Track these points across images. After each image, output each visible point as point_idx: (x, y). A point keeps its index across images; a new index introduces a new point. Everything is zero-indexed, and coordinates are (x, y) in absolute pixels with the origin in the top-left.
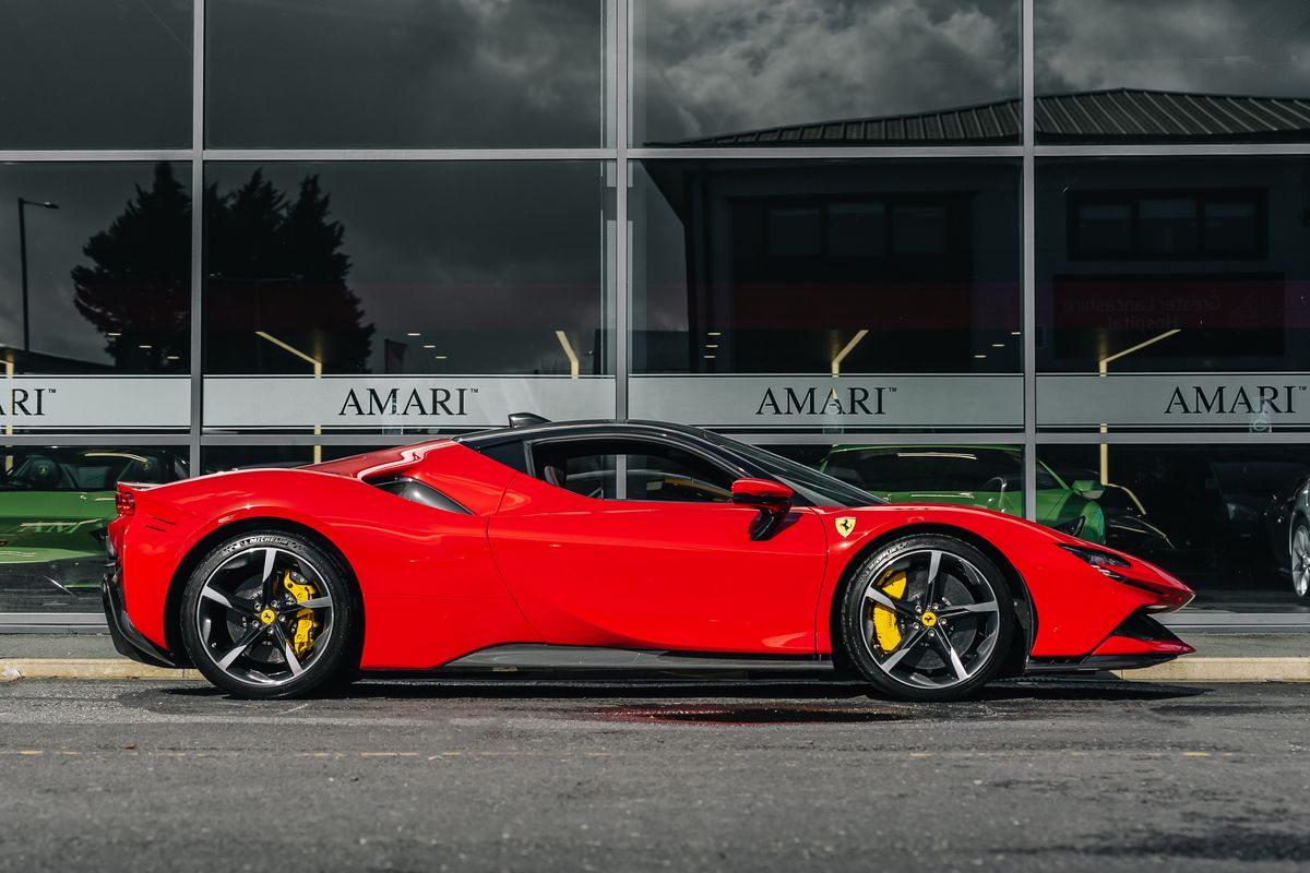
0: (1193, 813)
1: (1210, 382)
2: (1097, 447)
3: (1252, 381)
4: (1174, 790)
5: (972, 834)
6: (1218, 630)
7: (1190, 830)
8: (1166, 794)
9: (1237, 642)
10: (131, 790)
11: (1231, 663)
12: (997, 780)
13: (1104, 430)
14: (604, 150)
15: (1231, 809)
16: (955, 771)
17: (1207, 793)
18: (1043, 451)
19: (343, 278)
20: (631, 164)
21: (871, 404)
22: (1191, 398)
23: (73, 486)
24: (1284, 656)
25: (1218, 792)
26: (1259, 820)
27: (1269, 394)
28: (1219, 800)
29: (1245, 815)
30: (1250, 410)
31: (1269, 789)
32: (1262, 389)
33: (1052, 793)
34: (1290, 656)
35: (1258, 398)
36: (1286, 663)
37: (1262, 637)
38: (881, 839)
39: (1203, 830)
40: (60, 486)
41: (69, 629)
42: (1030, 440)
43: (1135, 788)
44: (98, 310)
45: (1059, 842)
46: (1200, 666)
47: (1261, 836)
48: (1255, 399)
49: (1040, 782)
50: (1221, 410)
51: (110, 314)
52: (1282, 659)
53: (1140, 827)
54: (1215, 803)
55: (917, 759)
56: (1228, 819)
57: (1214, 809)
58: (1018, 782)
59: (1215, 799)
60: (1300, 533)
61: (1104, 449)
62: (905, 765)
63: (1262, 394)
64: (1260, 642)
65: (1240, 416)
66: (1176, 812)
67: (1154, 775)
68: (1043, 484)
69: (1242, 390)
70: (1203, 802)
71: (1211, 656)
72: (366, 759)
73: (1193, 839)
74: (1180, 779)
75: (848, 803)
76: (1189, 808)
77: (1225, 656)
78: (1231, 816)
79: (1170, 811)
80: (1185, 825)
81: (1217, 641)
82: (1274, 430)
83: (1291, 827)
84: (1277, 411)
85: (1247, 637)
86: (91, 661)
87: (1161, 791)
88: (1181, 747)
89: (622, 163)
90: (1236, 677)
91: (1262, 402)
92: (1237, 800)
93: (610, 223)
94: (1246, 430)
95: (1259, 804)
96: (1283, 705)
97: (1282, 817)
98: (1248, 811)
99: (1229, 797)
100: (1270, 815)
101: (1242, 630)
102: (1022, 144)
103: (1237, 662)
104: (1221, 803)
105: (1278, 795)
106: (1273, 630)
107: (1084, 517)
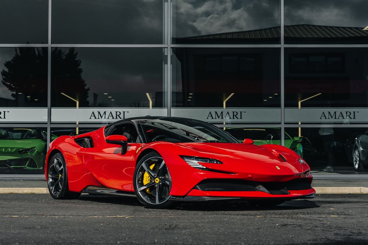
0: (337, 233)
1: (332, 110)
2: (298, 128)
3: (344, 110)
4: (330, 227)
5: (280, 240)
6: (335, 179)
7: (337, 238)
8: (328, 228)
9: (340, 182)
10: (49, 228)
11: (338, 189)
12: (282, 224)
13: (300, 123)
14: (164, 45)
15: (346, 232)
16: (270, 221)
17: (339, 227)
18: (286, 129)
19: (81, 75)
20: (171, 49)
21: (239, 116)
22: (327, 115)
23: (12, 138)
24: (353, 187)
25: (342, 227)
26: (355, 236)
27: (348, 114)
28: (343, 230)
29: (351, 234)
30: (343, 118)
31: (356, 226)
32: (347, 112)
33: (298, 227)
34: (355, 187)
35: (346, 115)
36: (354, 188)
37: (346, 181)
38: (256, 241)
39: (340, 238)
40: (8, 138)
41: (13, 179)
42: (283, 126)
43: (320, 226)
44: (9, 84)
45: (303, 242)
46: (330, 190)
47: (356, 240)
48: (345, 115)
49: (294, 225)
50: (335, 118)
51: (12, 85)
52: (353, 188)
53: (323, 237)
54: (342, 230)
55: (259, 218)
56: (347, 235)
57: (342, 232)
58: (288, 225)
59: (342, 229)
60: (356, 151)
61: (300, 129)
62: (256, 219)
63: (347, 114)
64: (346, 182)
65: (341, 120)
66: (332, 233)
67: (324, 223)
68: (286, 138)
69: (341, 113)
70: (339, 230)
71: (333, 187)
72: (108, 218)
73: (338, 241)
74: (331, 224)
75: (244, 231)
76: (335, 232)
77: (337, 187)
78: (347, 234)
79: (330, 233)
80: (335, 237)
81: (334, 182)
82: (350, 124)
83: (363, 237)
84: (351, 118)
85: (343, 181)
86: (21, 188)
87: (327, 227)
88: (329, 214)
89: (169, 49)
90: (340, 192)
91: (347, 116)
92: (348, 230)
93: (166, 65)
94: (342, 124)
95: (354, 231)
96: (354, 201)
97: (361, 235)
98: (351, 233)
99: (345, 229)
100: (357, 234)
101: (341, 179)
102: (281, 44)
103: (340, 189)
104: (344, 230)
105: (358, 228)
106: (350, 179)
107: (297, 147)
